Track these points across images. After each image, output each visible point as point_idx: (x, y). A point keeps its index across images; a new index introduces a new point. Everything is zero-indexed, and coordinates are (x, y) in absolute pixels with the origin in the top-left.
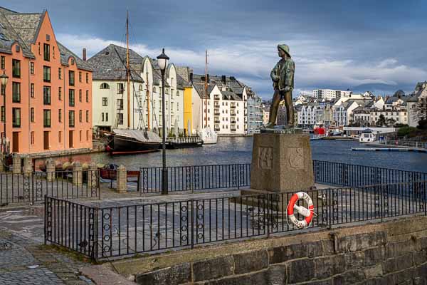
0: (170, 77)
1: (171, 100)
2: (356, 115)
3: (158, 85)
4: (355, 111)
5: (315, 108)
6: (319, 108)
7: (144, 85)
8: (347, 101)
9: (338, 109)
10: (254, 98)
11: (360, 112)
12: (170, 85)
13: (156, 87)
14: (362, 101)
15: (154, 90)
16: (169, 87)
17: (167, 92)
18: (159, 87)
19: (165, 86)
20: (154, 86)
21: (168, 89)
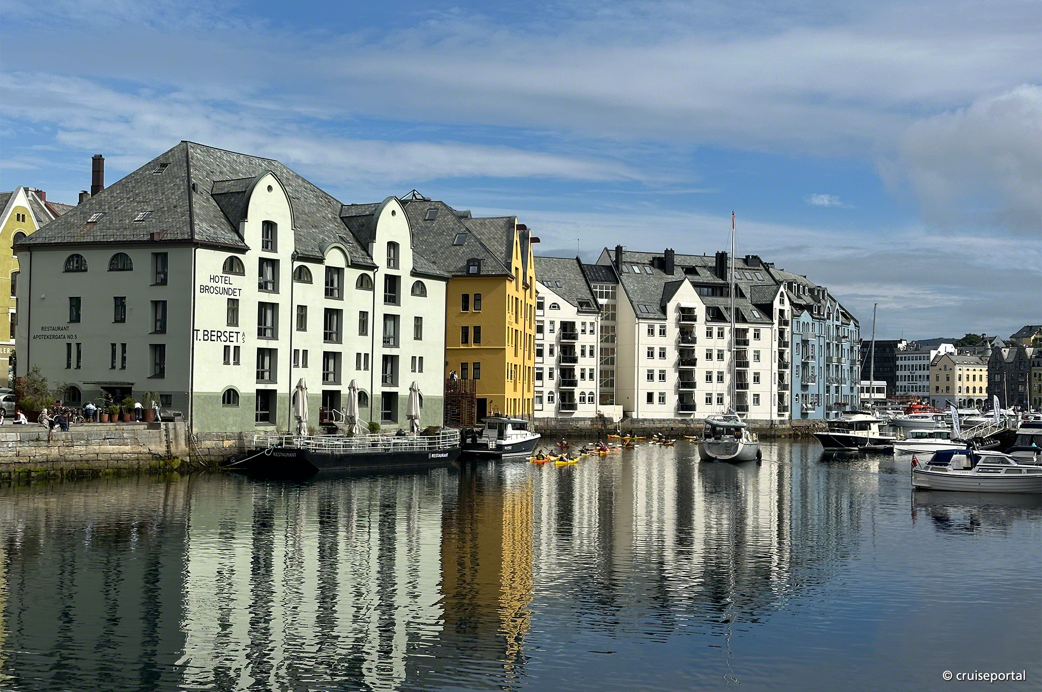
0: (383, 239)
1: (384, 309)
3: (320, 261)
7: (250, 259)
10: (818, 316)
12: (380, 261)
15: (302, 275)
16: (373, 267)
17: (365, 283)
18: (329, 269)
19: (354, 265)
20: (297, 264)
21: (370, 273)
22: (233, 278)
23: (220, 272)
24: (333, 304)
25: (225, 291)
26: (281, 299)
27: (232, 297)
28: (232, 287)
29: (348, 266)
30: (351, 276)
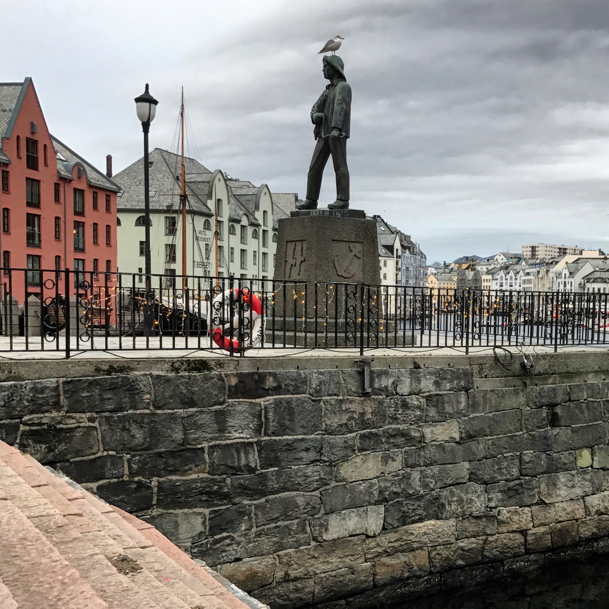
0: (262, 209)
1: (262, 250)
2: (588, 285)
3: (238, 221)
4: (588, 279)
5: (521, 274)
6: (528, 274)
7: (213, 221)
8: (576, 262)
9: (559, 275)
10: (413, 253)
11: (595, 281)
12: (261, 222)
13: (235, 225)
14: (600, 262)
15: (232, 231)
16: (258, 225)
17: (255, 235)
18: (242, 226)
19: (252, 224)
20: (231, 224)
21: (257, 229)
22: (207, 232)
23: (202, 230)
24: (244, 247)
25: (205, 239)
26: (225, 244)
27: (207, 243)
28: (207, 237)
29: (249, 225)
30: (250, 230)
